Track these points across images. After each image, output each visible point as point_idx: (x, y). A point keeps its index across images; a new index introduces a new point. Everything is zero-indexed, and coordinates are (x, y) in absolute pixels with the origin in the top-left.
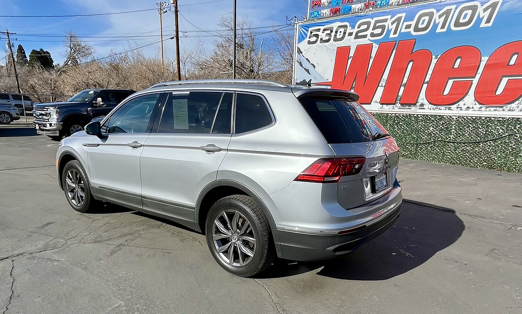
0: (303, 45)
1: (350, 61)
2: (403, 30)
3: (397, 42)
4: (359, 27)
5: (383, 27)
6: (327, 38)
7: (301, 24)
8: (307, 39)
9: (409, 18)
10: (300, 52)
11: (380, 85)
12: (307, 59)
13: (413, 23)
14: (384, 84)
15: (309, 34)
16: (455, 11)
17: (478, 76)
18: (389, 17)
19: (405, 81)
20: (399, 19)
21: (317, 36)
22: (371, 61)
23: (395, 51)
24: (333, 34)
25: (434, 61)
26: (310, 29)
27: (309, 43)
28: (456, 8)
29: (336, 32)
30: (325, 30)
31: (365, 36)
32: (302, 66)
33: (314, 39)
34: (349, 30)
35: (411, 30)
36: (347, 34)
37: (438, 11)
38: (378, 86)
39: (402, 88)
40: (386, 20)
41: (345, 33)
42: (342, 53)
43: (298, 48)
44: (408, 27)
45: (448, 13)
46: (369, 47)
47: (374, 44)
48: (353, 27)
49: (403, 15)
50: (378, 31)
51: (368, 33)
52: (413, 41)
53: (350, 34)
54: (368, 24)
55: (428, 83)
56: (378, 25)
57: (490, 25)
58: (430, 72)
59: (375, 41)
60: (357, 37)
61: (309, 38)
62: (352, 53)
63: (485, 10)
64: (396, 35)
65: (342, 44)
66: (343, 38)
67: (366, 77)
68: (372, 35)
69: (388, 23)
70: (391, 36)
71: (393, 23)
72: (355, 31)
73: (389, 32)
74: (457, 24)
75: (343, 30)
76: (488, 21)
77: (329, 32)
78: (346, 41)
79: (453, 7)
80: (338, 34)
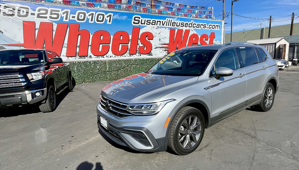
1: (37, 31)
2: (71, 18)
3: (69, 24)
4: (39, 11)
5: (58, 15)
6: (10, 13)
9: (73, 12)
11: (64, 46)
13: (76, 16)
14: (66, 46)
17: (111, 43)
18: (60, 10)
19: (78, 44)
20: (67, 12)
22: (54, 33)
23: (68, 29)
24: (16, 11)
25: (91, 36)
28: (96, 14)
29: (19, 11)
30: (6, 7)
31: (46, 18)
34: (31, 11)
35: (76, 19)
36: (30, 14)
37: (87, 13)
38: (63, 47)
39: (78, 49)
40: (59, 11)
41: (27, 13)
44: (74, 17)
45: (92, 14)
46: (51, 25)
47: (53, 23)
48: (35, 10)
49: (69, 10)
50: (55, 16)
51: (48, 15)
52: (78, 25)
53: (33, 14)
54: (47, 11)
55: (90, 46)
56: (53, 12)
57: (110, 23)
58: (91, 41)
59: (55, 22)
60: (38, 16)
62: (37, 26)
63: (107, 17)
64: (68, 20)
65: (26, 19)
66: (26, 16)
67: (53, 42)
68: (51, 17)
69: (61, 13)
70: (64, 20)
71: (63, 13)
72: (36, 13)
73: (62, 18)
74: (98, 20)
75: (25, 10)
76: (110, 22)
77: (12, 9)
78: (30, 18)
79: (94, 13)
80: (21, 12)
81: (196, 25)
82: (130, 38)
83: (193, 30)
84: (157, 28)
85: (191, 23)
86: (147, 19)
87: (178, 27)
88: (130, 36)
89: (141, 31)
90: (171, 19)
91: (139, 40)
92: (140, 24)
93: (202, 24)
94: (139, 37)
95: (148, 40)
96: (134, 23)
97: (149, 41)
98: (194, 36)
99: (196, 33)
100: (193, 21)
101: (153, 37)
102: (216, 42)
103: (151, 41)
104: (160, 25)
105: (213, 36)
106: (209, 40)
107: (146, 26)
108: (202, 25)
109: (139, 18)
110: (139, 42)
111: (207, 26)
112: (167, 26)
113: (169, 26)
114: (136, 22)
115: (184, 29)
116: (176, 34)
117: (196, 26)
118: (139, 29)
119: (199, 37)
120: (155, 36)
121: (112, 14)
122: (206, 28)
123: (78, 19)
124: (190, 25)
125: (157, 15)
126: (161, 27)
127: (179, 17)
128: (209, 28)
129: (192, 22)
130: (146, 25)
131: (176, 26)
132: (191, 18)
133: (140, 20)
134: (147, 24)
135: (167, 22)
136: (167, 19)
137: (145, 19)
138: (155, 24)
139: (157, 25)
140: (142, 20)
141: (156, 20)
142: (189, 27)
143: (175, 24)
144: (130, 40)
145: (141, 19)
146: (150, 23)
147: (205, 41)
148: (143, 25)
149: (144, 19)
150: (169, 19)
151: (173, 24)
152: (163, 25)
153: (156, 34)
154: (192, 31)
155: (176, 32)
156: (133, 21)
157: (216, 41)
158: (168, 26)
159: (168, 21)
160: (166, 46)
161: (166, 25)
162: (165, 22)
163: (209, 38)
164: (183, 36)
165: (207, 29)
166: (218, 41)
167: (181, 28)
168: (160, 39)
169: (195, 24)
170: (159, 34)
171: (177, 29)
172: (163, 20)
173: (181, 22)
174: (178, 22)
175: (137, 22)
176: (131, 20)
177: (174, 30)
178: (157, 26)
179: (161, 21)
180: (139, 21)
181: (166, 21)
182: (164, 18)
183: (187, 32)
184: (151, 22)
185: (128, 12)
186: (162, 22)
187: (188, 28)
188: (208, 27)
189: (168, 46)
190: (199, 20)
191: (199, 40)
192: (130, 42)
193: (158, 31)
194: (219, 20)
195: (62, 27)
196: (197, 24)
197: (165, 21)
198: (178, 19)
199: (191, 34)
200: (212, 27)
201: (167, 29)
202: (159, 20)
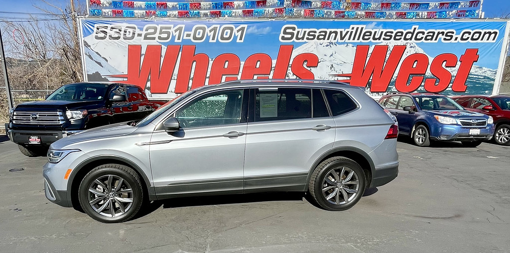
0: (91, 39)
1: (142, 58)
2: (185, 38)
3: (182, 46)
4: (147, 30)
5: (169, 33)
6: (117, 35)
7: (84, 19)
8: (94, 34)
9: (188, 29)
10: (86, 45)
11: (173, 78)
12: (97, 53)
13: (192, 33)
14: (176, 78)
15: (95, 30)
16: (220, 29)
17: (240, 74)
18: (172, 26)
19: (192, 76)
20: (180, 29)
21: (105, 32)
22: (162, 59)
23: (180, 53)
24: (122, 33)
25: (211, 62)
26: (96, 26)
27: (97, 38)
28: (220, 27)
29: (125, 32)
30: (112, 28)
31: (154, 38)
32: (92, 59)
33: (102, 35)
34: (137, 31)
35: (191, 38)
36: (136, 35)
37: (208, 27)
38: (171, 79)
39: (191, 82)
40: (170, 28)
41: (134, 34)
42: (134, 51)
43: (85, 42)
44: (188, 35)
45: (215, 29)
46: (159, 48)
47: (162, 46)
48: (141, 29)
49: (183, 26)
50: (165, 36)
51: (157, 35)
52: (194, 47)
53: (140, 35)
54: (156, 29)
55: (209, 77)
56: (163, 30)
57: (242, 41)
58: (209, 70)
59: (164, 44)
60: (146, 38)
61: (96, 33)
62: (143, 51)
63: (238, 31)
64: (180, 41)
65: (132, 42)
66: (133, 37)
67: (160, 72)
68: (160, 38)
69: (172, 31)
70: (176, 41)
71: (176, 31)
72: (144, 33)
73: (174, 37)
74: (222, 38)
75: (131, 30)
76: (241, 39)
77: (118, 31)
78: (137, 41)
79: (218, 26)
80: (127, 33)
81: (426, 35)
82: (274, 65)
83: (414, 44)
84: (327, 46)
85: (412, 30)
86: (308, 30)
87: (377, 41)
88: (274, 62)
89: (295, 53)
90: (360, 27)
91: (290, 68)
92: (294, 39)
93: (441, 31)
94: (291, 63)
95: (307, 68)
96: (283, 38)
97: (309, 69)
98: (416, 57)
99: (421, 51)
100: (417, 27)
101: (318, 62)
102: (481, 72)
103: (313, 70)
104: (335, 39)
105: (471, 56)
106: (458, 66)
107: (305, 42)
108: (443, 33)
109: (294, 29)
110: (290, 71)
111: (457, 36)
112: (351, 40)
113: (356, 40)
114: (286, 36)
115: (392, 43)
116: (369, 55)
117: (424, 36)
118: (291, 48)
119: (431, 60)
120: (322, 60)
121: (246, 26)
122: (453, 40)
123: (195, 38)
124: (409, 36)
125: (332, 20)
126: (337, 42)
127: (382, 20)
128: (462, 39)
129: (415, 29)
130: (305, 40)
131: (371, 39)
132: (414, 20)
133: (295, 32)
134: (308, 39)
135: (352, 32)
136: (352, 26)
137: (304, 30)
138: (324, 39)
139: (328, 39)
140: (298, 32)
141: (328, 31)
142: (405, 39)
143: (370, 35)
144: (273, 69)
145: (297, 30)
146: (314, 36)
147: (447, 69)
148: (301, 41)
149: (302, 31)
150: (356, 26)
151: (364, 35)
152: (342, 38)
153: (325, 57)
154: (411, 47)
155: (371, 51)
156: (282, 34)
157: (481, 68)
158: (354, 39)
159: (354, 31)
160: (345, 78)
161: (349, 39)
162: (348, 32)
163: (459, 63)
164: (387, 58)
165: (456, 41)
166: (485, 69)
167: (384, 43)
168: (332, 65)
169: (423, 33)
170: (332, 55)
171: (373, 46)
172: (343, 30)
173: (385, 31)
174: (377, 30)
175: (289, 36)
176: (278, 33)
177: (367, 47)
178: (329, 41)
179: (339, 31)
180: (292, 34)
181: (350, 30)
182: (347, 25)
183: (400, 50)
184: (317, 34)
185: (273, 20)
186: (341, 32)
187: (402, 42)
188: (459, 37)
189: (348, 78)
190: (435, 23)
191: (429, 66)
192: (272, 72)
193: (329, 51)
194: (497, 20)
195: (173, 49)
196: (426, 32)
197: (347, 30)
198: (378, 25)
199: (409, 54)
200: (470, 36)
201: (351, 45)
202: (333, 30)
